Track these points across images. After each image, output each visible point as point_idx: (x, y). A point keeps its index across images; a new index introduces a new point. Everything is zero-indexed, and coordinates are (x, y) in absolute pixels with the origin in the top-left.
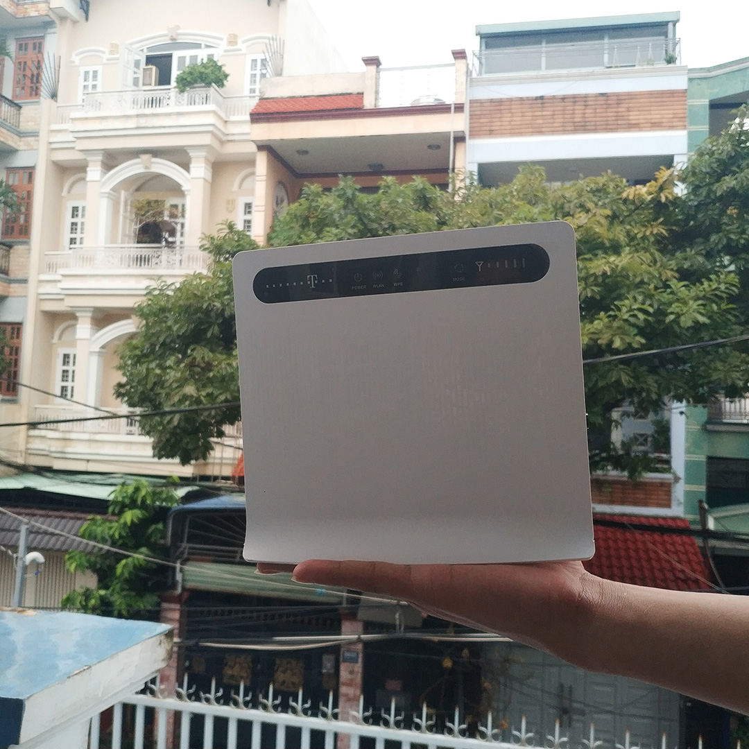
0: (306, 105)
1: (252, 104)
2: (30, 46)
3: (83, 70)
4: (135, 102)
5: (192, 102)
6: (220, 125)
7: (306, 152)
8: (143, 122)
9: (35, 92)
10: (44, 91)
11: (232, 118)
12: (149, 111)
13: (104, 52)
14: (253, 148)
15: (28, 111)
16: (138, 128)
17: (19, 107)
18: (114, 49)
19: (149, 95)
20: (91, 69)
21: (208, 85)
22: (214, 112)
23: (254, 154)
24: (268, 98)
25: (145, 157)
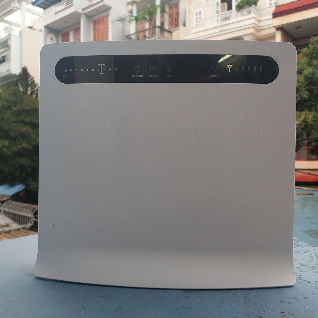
0: (300, 4)
1: (272, 10)
2: (174, 7)
3: (195, 12)
4: (218, 21)
5: (243, 15)
6: (257, 23)
7: (300, 27)
8: (223, 28)
9: (177, 25)
10: (181, 24)
11: (262, 19)
12: (225, 23)
13: (203, 2)
14: (274, 30)
15: (175, 34)
16: (221, 31)
17: (171, 33)
19: (224, 16)
20: (198, 11)
21: (251, 6)
22: (254, 18)
23: (275, 33)
24: (280, 6)
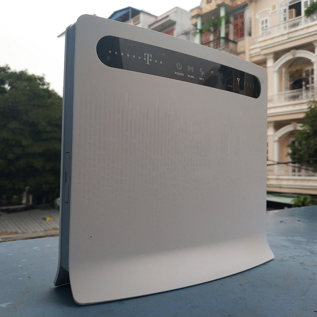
2: (239, 17)
3: (261, 21)
4: (285, 28)
8: (291, 35)
9: (242, 35)
10: (246, 33)
12: (293, 29)
13: (269, 10)
15: (240, 44)
17: (236, 43)
18: (274, 7)
20: (264, 19)
25: (293, 51)
